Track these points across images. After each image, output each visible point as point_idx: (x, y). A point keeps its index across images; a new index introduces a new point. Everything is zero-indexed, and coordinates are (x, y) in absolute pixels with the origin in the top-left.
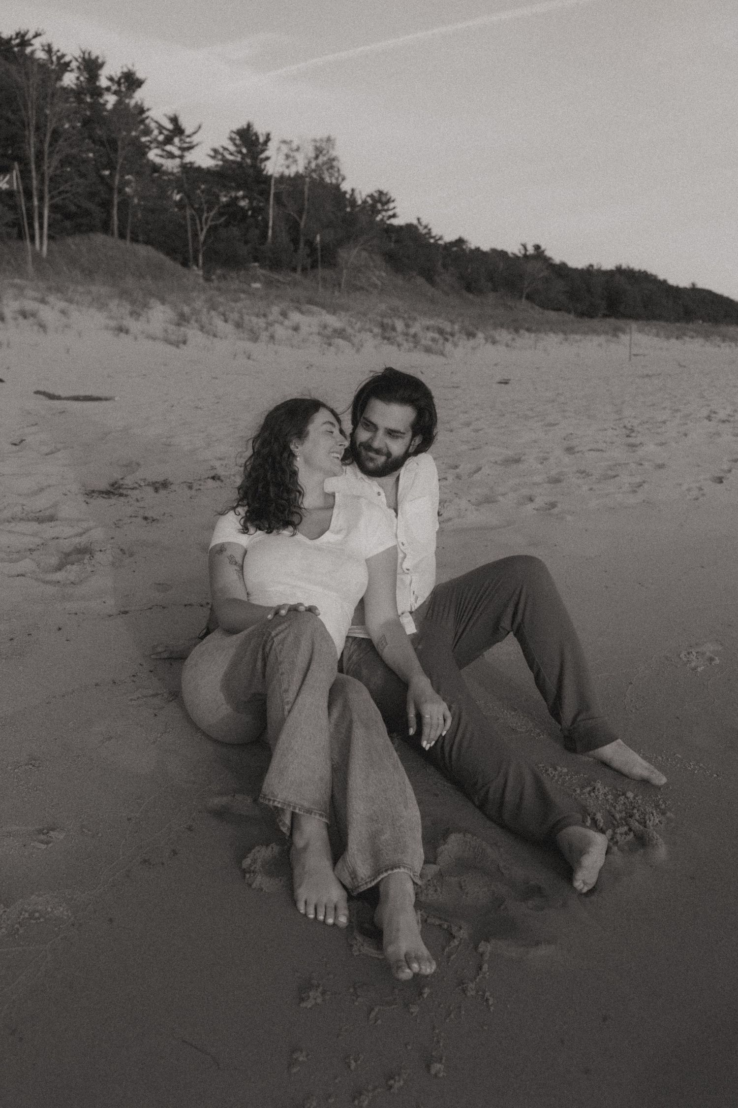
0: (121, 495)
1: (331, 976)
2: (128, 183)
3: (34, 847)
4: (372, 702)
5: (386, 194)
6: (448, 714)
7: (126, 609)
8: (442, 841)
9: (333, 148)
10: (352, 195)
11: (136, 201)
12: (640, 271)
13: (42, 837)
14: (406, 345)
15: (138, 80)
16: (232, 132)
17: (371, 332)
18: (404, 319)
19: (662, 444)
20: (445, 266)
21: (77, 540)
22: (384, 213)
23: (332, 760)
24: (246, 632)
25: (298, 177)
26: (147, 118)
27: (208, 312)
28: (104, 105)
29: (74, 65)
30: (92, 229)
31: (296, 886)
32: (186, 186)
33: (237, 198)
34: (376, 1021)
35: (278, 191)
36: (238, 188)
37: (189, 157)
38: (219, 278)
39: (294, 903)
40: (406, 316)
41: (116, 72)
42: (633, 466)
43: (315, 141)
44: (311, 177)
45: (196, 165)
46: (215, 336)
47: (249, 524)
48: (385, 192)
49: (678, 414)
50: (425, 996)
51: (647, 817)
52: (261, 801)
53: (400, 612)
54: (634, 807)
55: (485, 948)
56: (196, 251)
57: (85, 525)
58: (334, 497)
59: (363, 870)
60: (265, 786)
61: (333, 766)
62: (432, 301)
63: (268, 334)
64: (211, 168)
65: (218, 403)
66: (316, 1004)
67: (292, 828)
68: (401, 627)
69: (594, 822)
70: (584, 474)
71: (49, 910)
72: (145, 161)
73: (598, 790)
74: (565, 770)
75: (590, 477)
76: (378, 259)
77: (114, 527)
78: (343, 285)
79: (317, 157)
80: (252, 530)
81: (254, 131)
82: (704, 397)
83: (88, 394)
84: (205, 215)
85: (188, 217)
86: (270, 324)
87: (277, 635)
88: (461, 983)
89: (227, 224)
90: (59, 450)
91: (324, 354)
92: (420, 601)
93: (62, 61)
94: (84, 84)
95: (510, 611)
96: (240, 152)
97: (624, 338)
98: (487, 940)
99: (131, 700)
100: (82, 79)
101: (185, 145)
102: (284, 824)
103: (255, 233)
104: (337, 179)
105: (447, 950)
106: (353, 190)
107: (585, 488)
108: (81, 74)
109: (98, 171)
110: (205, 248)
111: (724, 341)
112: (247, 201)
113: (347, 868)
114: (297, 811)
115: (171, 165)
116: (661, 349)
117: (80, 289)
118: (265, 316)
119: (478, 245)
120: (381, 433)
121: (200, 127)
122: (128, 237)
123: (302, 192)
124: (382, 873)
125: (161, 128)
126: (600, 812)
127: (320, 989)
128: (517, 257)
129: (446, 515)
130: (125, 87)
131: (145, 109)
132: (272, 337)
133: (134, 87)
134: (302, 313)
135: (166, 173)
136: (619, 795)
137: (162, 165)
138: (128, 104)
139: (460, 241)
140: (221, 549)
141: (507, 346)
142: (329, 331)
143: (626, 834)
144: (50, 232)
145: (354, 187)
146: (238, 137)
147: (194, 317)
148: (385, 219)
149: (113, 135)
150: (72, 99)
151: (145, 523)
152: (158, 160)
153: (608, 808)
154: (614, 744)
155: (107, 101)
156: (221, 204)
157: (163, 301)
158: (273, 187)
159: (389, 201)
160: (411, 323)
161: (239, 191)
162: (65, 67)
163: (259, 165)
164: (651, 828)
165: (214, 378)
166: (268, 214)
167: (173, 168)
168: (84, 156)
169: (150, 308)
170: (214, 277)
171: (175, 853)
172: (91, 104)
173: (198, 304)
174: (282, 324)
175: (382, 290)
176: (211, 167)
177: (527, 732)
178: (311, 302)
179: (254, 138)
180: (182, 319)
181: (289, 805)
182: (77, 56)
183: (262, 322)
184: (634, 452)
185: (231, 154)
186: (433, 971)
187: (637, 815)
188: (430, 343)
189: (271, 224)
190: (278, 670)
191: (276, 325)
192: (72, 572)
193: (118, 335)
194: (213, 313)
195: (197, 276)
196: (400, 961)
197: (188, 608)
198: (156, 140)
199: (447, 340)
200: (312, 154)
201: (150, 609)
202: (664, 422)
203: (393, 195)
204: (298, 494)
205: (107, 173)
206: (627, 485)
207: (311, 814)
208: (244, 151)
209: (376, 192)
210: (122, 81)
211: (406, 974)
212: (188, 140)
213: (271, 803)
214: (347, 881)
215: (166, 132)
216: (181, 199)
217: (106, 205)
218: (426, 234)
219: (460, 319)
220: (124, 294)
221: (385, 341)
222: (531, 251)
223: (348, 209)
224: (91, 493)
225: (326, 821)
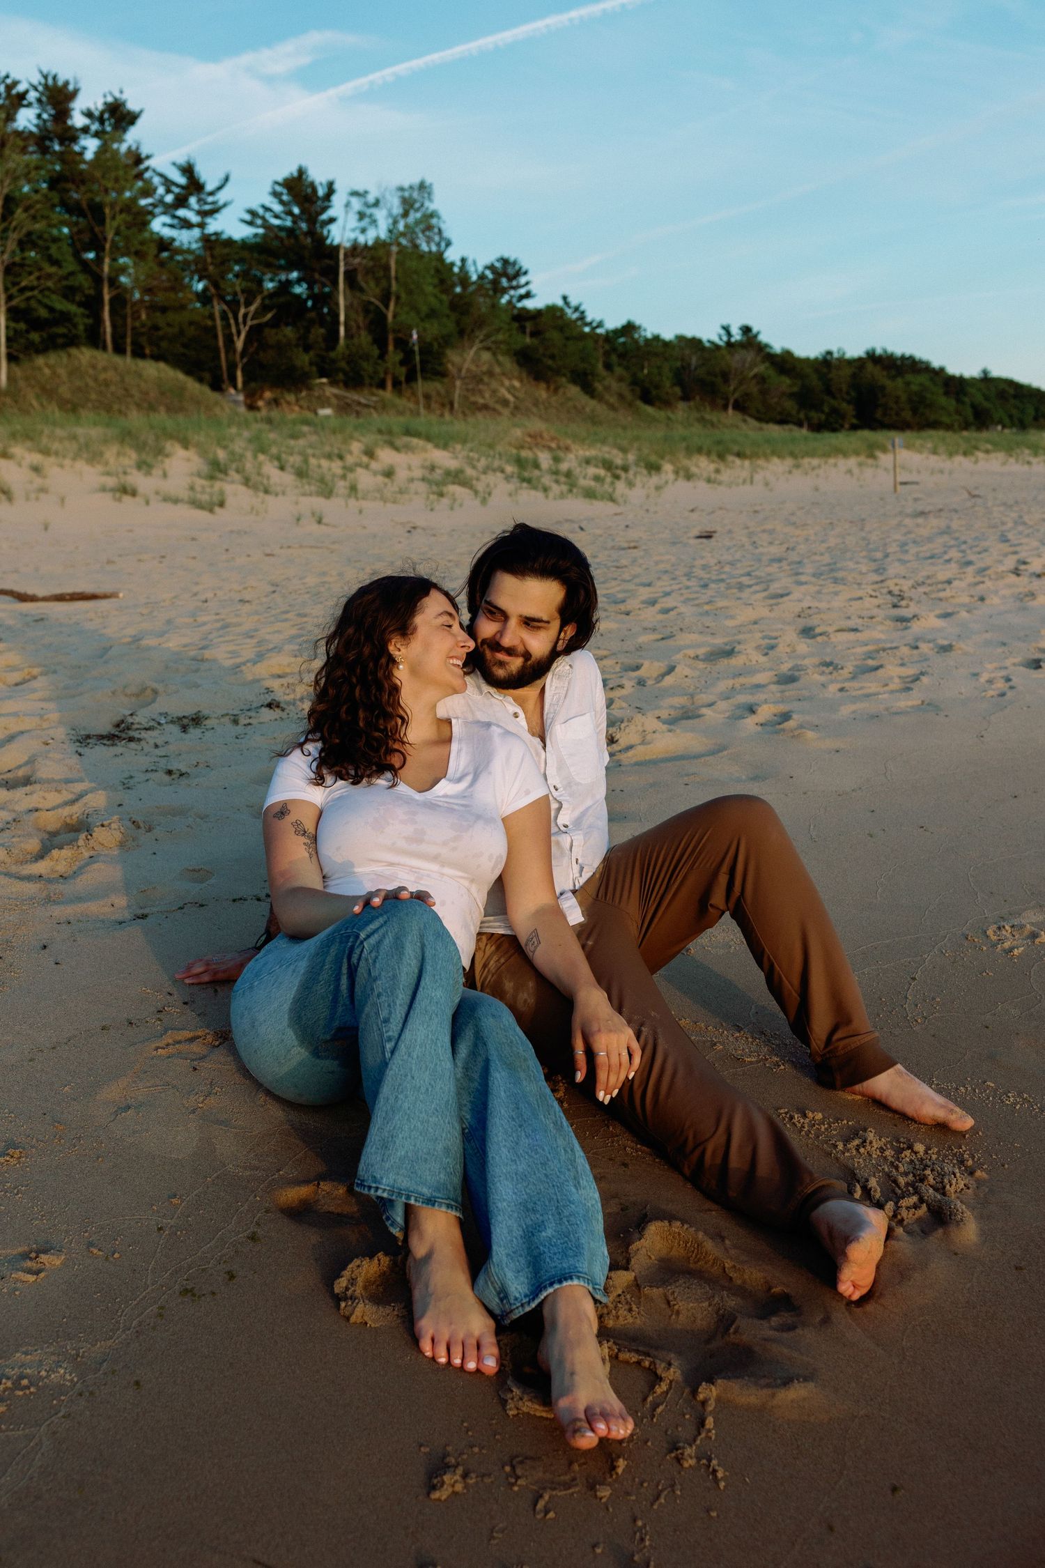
0: (131, 739)
1: (476, 1450)
2: (123, 270)
3: (17, 1280)
4: (518, 1029)
5: (514, 263)
6: (636, 1046)
7: (146, 911)
8: (637, 1235)
9: (430, 200)
10: (463, 267)
11: (137, 296)
12: (903, 358)
13: (29, 1264)
14: (556, 489)
15: (129, 113)
16: (276, 183)
17: (503, 471)
18: (550, 448)
19: (946, 615)
20: (608, 367)
21: (66, 811)
22: (512, 292)
23: (461, 1120)
24: (322, 935)
25: (379, 244)
26: (147, 169)
27: (255, 457)
28: (81, 154)
29: (32, 96)
30: (72, 342)
31: (416, 1315)
32: (211, 268)
33: (289, 283)
34: (547, 1512)
35: (350, 268)
36: (289, 268)
37: (214, 225)
38: (269, 403)
39: (415, 1340)
40: (553, 445)
41: (95, 104)
42: (905, 650)
43: (401, 189)
44: (399, 244)
45: (225, 236)
46: (266, 492)
47: (325, 771)
48: (512, 259)
49: (970, 569)
50: (620, 1471)
51: (946, 1181)
52: (357, 1189)
53: (558, 893)
54: (926, 1166)
55: (709, 1392)
56: (232, 367)
57: (79, 787)
58: (450, 723)
59: (517, 1287)
60: (362, 1166)
61: (463, 1129)
62: (594, 420)
63: (347, 484)
64: (247, 241)
65: (274, 592)
66: (455, 1493)
67: (406, 1229)
68: (560, 914)
69: (867, 1192)
70: (831, 668)
71: (43, 1373)
72: (146, 235)
73: (871, 1142)
74: (819, 1116)
75: (840, 671)
76: (508, 363)
77: (121, 788)
78: (456, 405)
79: (405, 214)
80: (329, 779)
81: (310, 179)
82: (1008, 541)
83: (78, 590)
84: (242, 311)
85: (217, 315)
86: (349, 469)
87: (368, 937)
88: (674, 1447)
89: (274, 323)
90: (35, 678)
91: (432, 510)
92: (587, 875)
93: (14, 92)
94: (49, 124)
95: (723, 879)
96: (290, 213)
97: (885, 459)
98: (711, 1381)
99: (157, 1049)
100: (45, 116)
101: (207, 207)
102: (394, 1223)
103: (319, 332)
104: (438, 245)
105: (650, 1398)
106: (463, 260)
107: (833, 688)
108: (44, 110)
109: (77, 255)
110: (245, 360)
111: (1036, 455)
112: (305, 286)
113: (492, 1283)
114: (412, 1202)
115: (186, 238)
116: (941, 472)
117: (59, 432)
118: (341, 457)
119: (656, 332)
120: (513, 622)
121: (227, 179)
122: (129, 349)
123: (387, 268)
124: (545, 1288)
125: (168, 183)
126: (874, 1176)
127: (460, 1470)
128: (717, 347)
129: (624, 739)
130: (110, 125)
131: (143, 156)
132: (353, 489)
133: (124, 124)
134: (397, 449)
135: (179, 251)
136: (903, 1149)
137: (173, 240)
138: (118, 150)
139: (629, 328)
140: (283, 810)
141: (709, 481)
142: (438, 475)
143: (916, 1207)
144: (11, 350)
145: (465, 255)
146: (285, 191)
147: (234, 466)
148: (514, 300)
149: (98, 199)
150: (31, 149)
151: (167, 778)
152: (167, 232)
153: (886, 1170)
154: (891, 1071)
155: (85, 148)
156: (266, 293)
157: (186, 444)
158: (342, 264)
159: (519, 273)
160: (561, 454)
161: (292, 271)
162: (19, 100)
163: (319, 230)
164: (953, 1196)
165: (268, 555)
166: (337, 304)
167: (190, 243)
168: (55, 232)
169: (167, 456)
170: (260, 403)
171: (232, 1276)
172: (62, 153)
173: (238, 446)
174: (367, 467)
175: (516, 408)
176: (248, 238)
177: (758, 1062)
178: (408, 432)
179: (309, 190)
180: (217, 470)
181: (400, 1194)
182: (35, 82)
183: (336, 467)
184: (906, 628)
185: (276, 216)
186: (629, 1432)
187: (931, 1178)
188: (593, 483)
189: (342, 318)
190: (372, 989)
191: (360, 470)
192: (60, 860)
193: (120, 500)
194: (261, 457)
195: (236, 402)
196: (580, 1420)
197: (237, 904)
198: (161, 201)
199: (617, 477)
200: (397, 209)
201: (181, 908)
202: (949, 582)
203: (525, 264)
204: (399, 721)
205: (91, 255)
206: (897, 680)
207: (433, 1205)
208: (296, 210)
209: (498, 261)
210: (106, 116)
211: (587, 1440)
212: (210, 199)
213: (372, 1192)
214: (494, 1303)
215: (176, 190)
216: (205, 289)
217: (92, 305)
218: (578, 319)
219: (636, 445)
220: (127, 437)
221: (525, 485)
222: (737, 336)
223: (458, 290)
224: (85, 740)
225: (458, 1215)
